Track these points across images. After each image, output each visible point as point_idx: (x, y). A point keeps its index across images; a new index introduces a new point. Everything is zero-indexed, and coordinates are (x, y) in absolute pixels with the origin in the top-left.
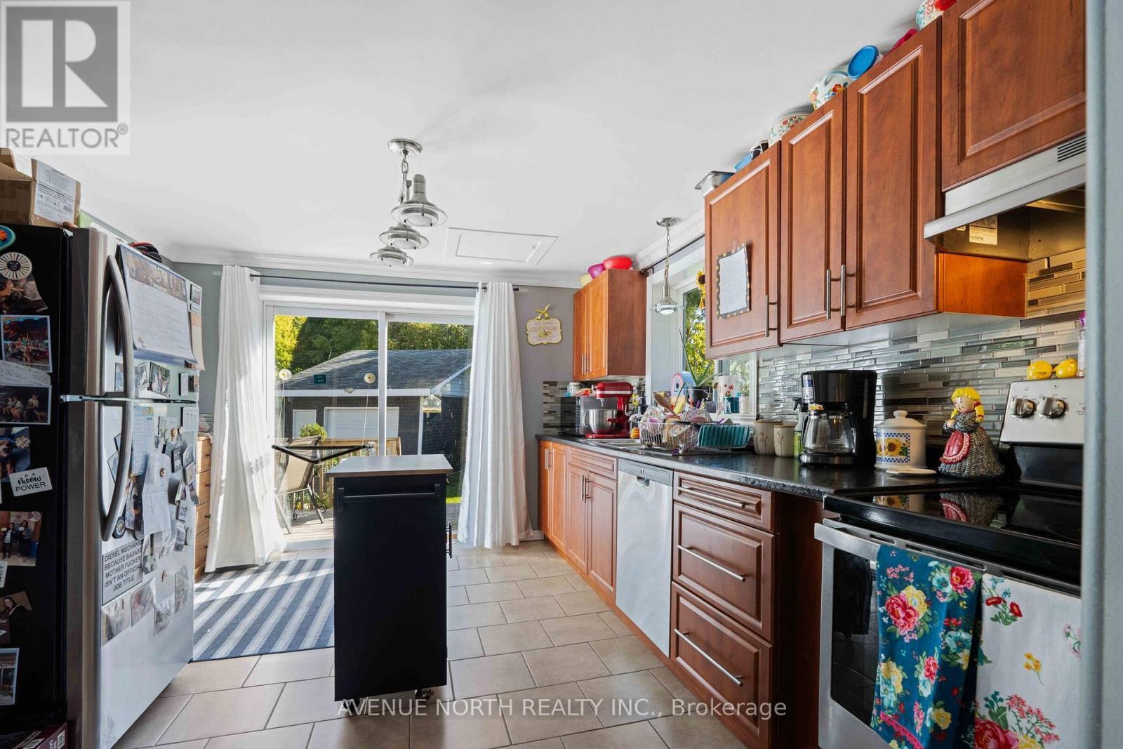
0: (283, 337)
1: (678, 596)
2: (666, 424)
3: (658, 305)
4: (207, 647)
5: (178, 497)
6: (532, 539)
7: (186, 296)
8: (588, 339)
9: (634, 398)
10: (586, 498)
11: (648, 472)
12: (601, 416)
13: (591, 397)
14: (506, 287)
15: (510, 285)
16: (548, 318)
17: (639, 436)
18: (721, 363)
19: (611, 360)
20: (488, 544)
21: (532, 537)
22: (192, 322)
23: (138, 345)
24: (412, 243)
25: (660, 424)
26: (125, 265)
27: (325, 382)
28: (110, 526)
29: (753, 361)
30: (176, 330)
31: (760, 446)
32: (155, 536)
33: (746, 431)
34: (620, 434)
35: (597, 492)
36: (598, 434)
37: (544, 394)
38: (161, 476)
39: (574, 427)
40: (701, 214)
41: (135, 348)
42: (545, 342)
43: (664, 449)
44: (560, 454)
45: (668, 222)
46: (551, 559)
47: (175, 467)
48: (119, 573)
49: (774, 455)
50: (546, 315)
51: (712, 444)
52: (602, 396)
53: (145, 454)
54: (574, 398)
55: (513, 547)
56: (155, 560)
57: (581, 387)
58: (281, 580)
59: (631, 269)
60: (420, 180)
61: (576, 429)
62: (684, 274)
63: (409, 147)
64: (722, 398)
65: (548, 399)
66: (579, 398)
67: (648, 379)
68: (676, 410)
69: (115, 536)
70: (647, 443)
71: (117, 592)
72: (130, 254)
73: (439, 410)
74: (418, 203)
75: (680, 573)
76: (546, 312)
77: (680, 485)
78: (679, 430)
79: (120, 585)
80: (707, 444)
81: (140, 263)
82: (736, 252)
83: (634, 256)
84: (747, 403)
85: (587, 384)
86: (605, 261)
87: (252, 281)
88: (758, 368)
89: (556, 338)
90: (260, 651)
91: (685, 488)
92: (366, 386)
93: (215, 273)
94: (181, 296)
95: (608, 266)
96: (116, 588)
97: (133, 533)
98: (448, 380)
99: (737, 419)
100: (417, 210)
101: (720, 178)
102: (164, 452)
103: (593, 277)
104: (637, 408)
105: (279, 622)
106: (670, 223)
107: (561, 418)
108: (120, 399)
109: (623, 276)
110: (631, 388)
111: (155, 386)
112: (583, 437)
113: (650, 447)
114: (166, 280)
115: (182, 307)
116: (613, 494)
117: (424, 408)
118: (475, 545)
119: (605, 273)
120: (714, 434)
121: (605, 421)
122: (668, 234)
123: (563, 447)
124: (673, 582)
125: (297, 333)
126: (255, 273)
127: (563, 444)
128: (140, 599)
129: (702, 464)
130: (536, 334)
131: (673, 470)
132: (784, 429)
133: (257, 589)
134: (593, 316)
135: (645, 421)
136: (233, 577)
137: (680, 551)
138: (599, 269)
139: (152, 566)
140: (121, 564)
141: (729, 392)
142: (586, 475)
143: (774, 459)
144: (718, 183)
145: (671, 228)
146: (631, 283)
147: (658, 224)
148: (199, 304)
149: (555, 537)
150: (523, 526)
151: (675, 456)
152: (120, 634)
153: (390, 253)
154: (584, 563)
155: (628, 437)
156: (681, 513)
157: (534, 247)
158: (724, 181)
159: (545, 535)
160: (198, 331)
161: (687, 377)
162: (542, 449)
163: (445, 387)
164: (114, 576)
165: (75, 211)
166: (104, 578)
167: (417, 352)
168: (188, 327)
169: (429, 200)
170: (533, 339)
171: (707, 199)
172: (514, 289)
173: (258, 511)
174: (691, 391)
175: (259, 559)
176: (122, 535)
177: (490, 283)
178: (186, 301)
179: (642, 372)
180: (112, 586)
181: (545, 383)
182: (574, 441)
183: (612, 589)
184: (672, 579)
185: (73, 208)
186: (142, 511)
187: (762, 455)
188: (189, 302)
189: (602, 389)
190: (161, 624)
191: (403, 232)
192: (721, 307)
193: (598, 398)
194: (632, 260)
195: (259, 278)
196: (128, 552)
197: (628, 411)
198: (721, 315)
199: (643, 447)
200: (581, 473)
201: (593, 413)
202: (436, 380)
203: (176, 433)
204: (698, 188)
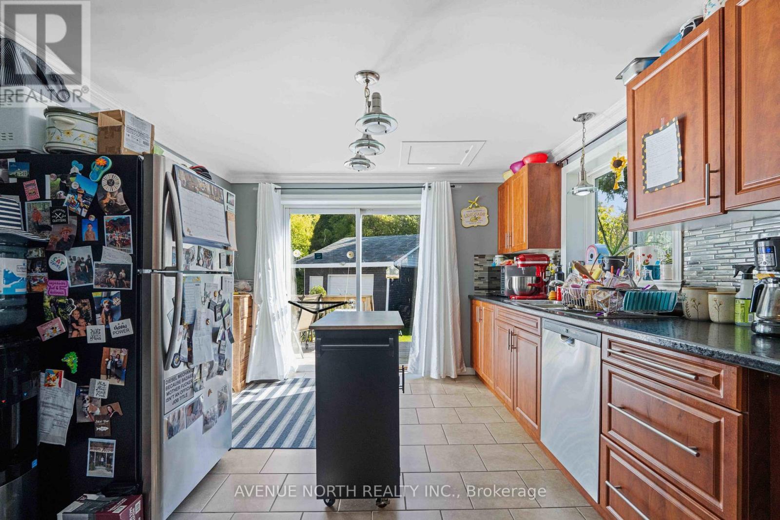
0: (306, 231)
1: (608, 450)
2: (589, 289)
3: (575, 188)
4: (242, 439)
5: (219, 338)
6: (465, 374)
7: (223, 200)
8: (510, 221)
9: (550, 267)
10: (512, 348)
11: (573, 332)
12: (522, 282)
13: (514, 266)
14: (445, 185)
15: (449, 183)
16: (478, 207)
17: (556, 298)
18: (635, 235)
19: (531, 236)
20: (434, 375)
21: (465, 372)
22: (228, 218)
23: (187, 234)
24: (372, 149)
25: (582, 289)
26: (178, 178)
27: (321, 258)
28: (169, 360)
29: (677, 232)
30: (216, 224)
31: (691, 311)
32: (203, 366)
33: (673, 297)
34: (538, 295)
35: (522, 344)
36: (520, 296)
37: (475, 264)
38: (207, 324)
39: (499, 289)
40: (623, 101)
41: (183, 235)
42: (475, 225)
43: (586, 311)
44: (487, 310)
45: (584, 117)
46: (482, 391)
47: (217, 318)
48: (177, 392)
49: (709, 321)
50: (476, 205)
51: (637, 309)
52: (523, 265)
53: (194, 309)
54: (499, 267)
55: (452, 379)
56: (203, 382)
57: (504, 259)
58: (293, 391)
59: (547, 162)
60: (377, 97)
61: (502, 291)
62: (596, 162)
63: (370, 77)
64: (639, 266)
65: (478, 268)
66: (503, 267)
67: (563, 251)
68: (594, 276)
69: (173, 366)
70: (569, 305)
71: (175, 405)
72: (182, 172)
73: (398, 277)
74: (375, 114)
75: (610, 429)
76: (476, 202)
77: (610, 347)
78: (602, 296)
79: (177, 400)
80: (632, 309)
81: (190, 177)
82: (665, 127)
83: (550, 152)
84: (669, 272)
85: (510, 256)
86: (525, 158)
87: (276, 192)
88: (683, 237)
89: (484, 221)
90: (274, 446)
91: (615, 350)
92: (348, 260)
93: (254, 189)
94: (220, 200)
95: (527, 162)
96: (174, 402)
97: (186, 364)
98: (406, 255)
99: (660, 284)
100: (374, 120)
101: (643, 64)
102: (209, 307)
103: (514, 172)
104: (554, 276)
105: (289, 425)
106: (586, 117)
107: (489, 282)
108: (174, 271)
109: (541, 168)
110: (548, 259)
111: (201, 262)
112: (508, 298)
113: (571, 309)
114: (208, 189)
115: (221, 208)
116: (537, 347)
117: (389, 276)
118: (423, 375)
119: (525, 168)
120: (639, 298)
121: (525, 286)
122: (584, 128)
123: (491, 306)
124: (601, 435)
125: (313, 228)
126: (278, 187)
127: (490, 303)
128: (194, 409)
129: (627, 327)
130: (468, 219)
131: (601, 332)
132: (723, 297)
133: (279, 396)
134: (515, 202)
135: (567, 287)
136: (265, 387)
137: (610, 408)
138: (519, 165)
139: (200, 386)
140: (177, 386)
141: (647, 261)
142: (512, 329)
143: (709, 325)
144: (642, 68)
145: (586, 122)
146: (548, 174)
147: (574, 120)
148: (233, 205)
149: (485, 375)
150: (459, 364)
151: (601, 319)
152: (178, 434)
153: (359, 161)
154: (510, 400)
155: (546, 298)
156: (610, 374)
157: (467, 152)
158: (647, 66)
159: (476, 372)
160: (232, 224)
161: (602, 249)
162: (474, 306)
163: (403, 261)
164: (172, 394)
165: (151, 145)
166: (165, 396)
167: (385, 238)
168: (224, 221)
169: (383, 112)
170: (466, 223)
171: (629, 86)
172: (451, 186)
173: (279, 346)
174: (606, 261)
175: (280, 376)
176: (178, 366)
177: (434, 183)
178: (224, 204)
179: (559, 246)
180: (171, 402)
181: (475, 256)
182: (500, 301)
183: (536, 427)
184: (601, 432)
185: (150, 142)
186: (192, 349)
187: (694, 320)
188: (226, 204)
189: (522, 260)
190: (207, 426)
191: (367, 141)
192: (647, 182)
193: (519, 267)
194: (548, 155)
195: (280, 190)
196: (183, 377)
197: (545, 278)
198: (648, 190)
199: (565, 308)
200: (507, 327)
201: (515, 279)
202: (398, 256)
203: (217, 294)
204: (619, 78)
